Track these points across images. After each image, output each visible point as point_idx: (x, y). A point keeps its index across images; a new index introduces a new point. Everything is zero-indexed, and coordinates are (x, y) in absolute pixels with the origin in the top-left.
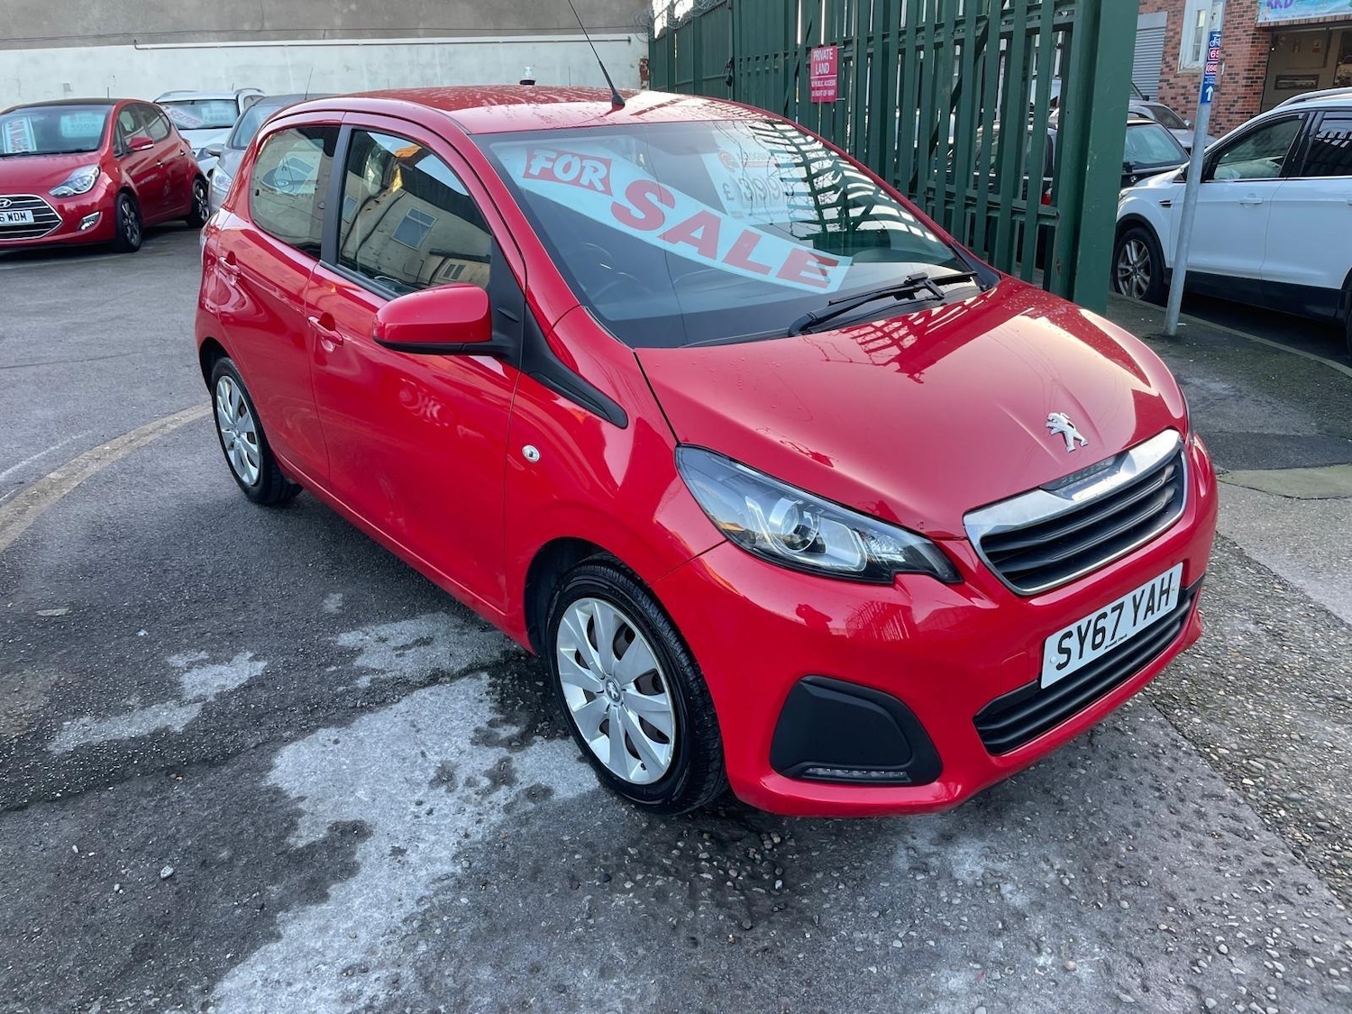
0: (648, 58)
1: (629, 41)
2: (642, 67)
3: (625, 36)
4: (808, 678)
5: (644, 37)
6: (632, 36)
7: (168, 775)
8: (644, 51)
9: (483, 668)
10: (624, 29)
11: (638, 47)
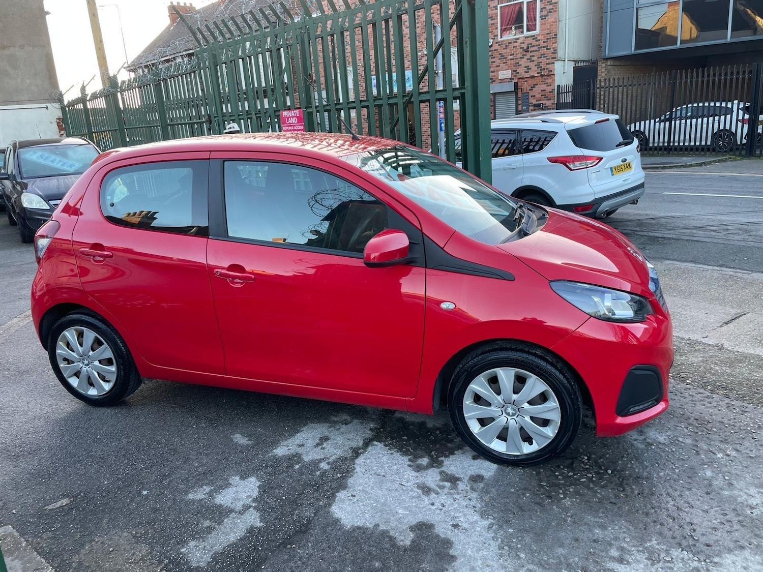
0: (62, 117)
1: (47, 108)
2: (58, 123)
3: (44, 105)
4: (633, 368)
5: (57, 105)
6: (49, 105)
7: (285, 547)
8: (59, 114)
9: (371, 440)
10: (42, 101)
11: (54, 111)
